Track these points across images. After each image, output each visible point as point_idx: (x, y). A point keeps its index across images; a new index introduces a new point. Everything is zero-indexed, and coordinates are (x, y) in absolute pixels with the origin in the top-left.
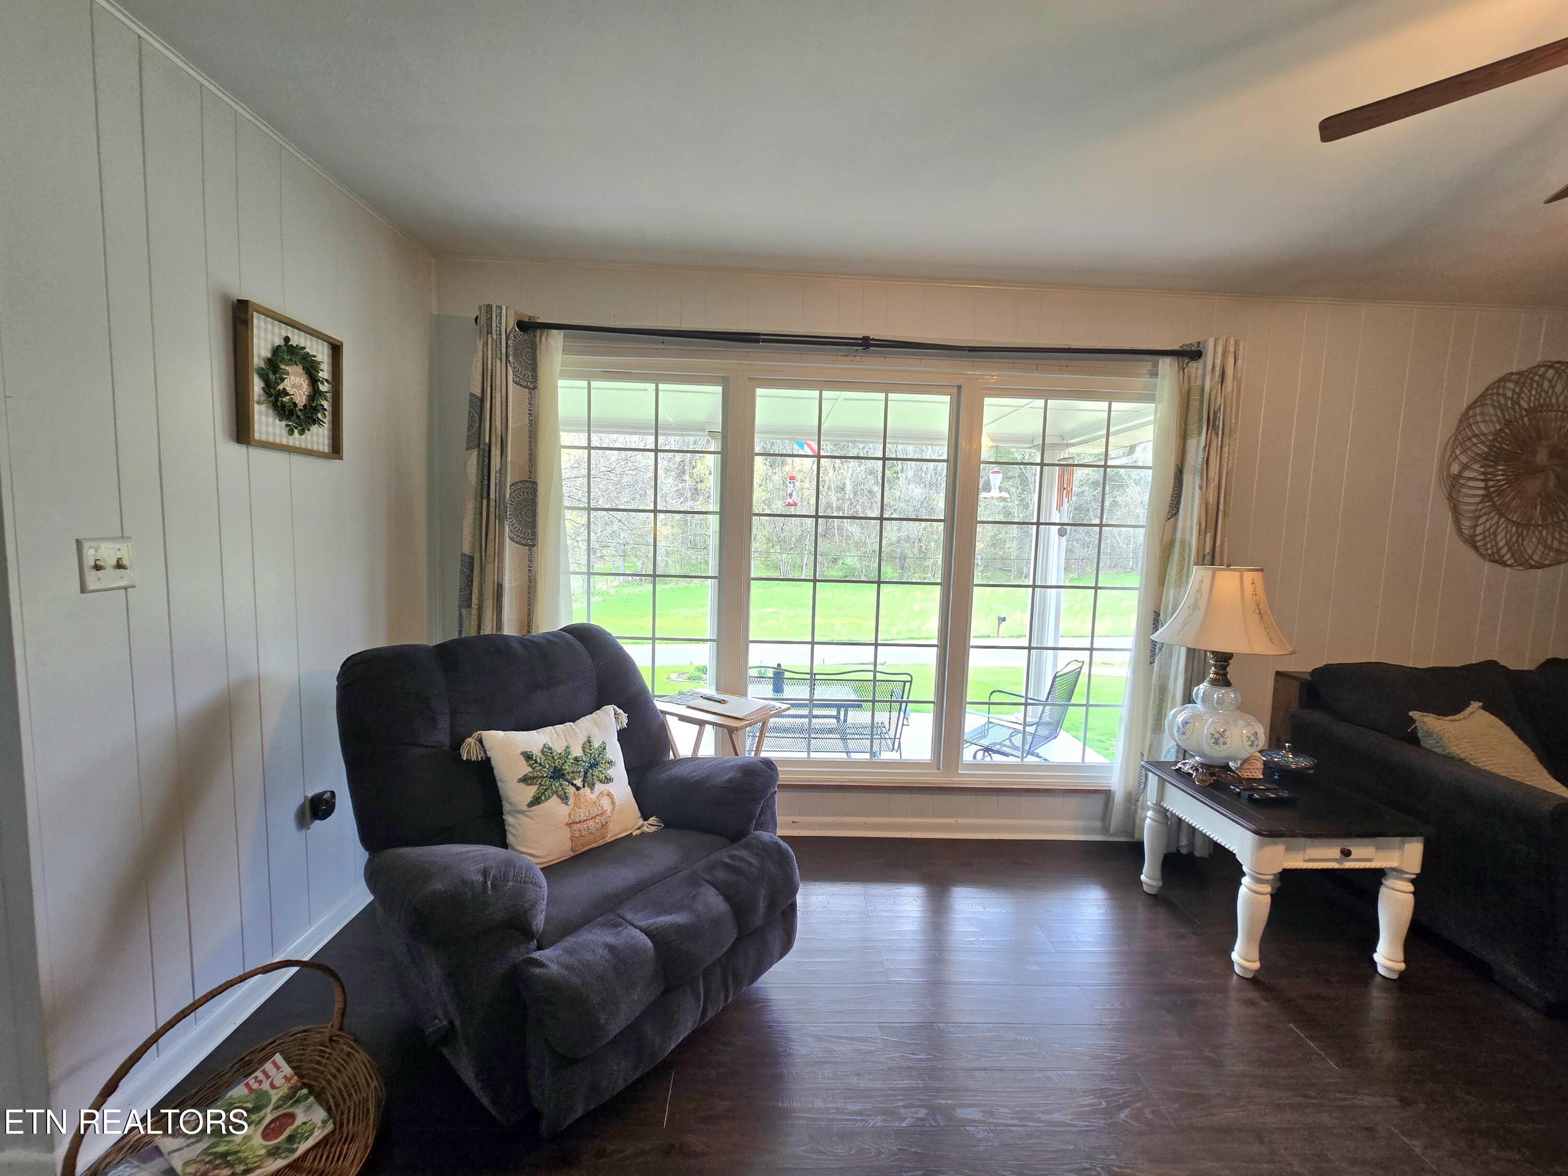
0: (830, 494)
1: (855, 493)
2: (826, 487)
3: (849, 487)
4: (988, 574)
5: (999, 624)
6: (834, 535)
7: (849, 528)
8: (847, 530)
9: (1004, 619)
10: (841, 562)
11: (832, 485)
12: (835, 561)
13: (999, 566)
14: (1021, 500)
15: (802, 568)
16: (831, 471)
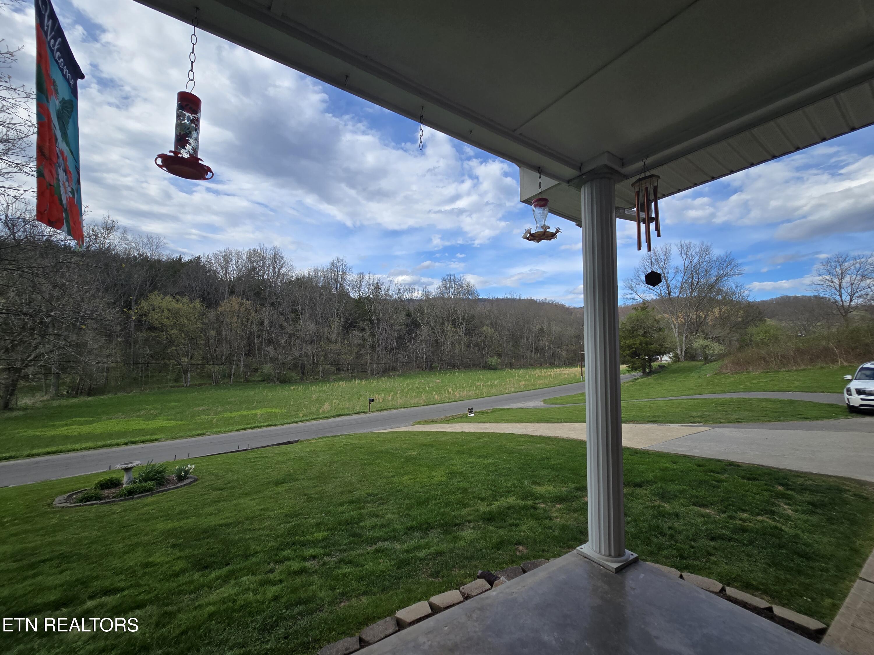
0: (252, 326)
1: (271, 327)
2: (250, 322)
3: (266, 322)
4: (355, 374)
5: (370, 403)
6: (255, 354)
7: (266, 348)
8: (265, 350)
9: (373, 400)
10: (260, 371)
11: (254, 321)
12: (256, 370)
13: (360, 370)
14: (371, 332)
15: (231, 376)
16: (253, 312)
